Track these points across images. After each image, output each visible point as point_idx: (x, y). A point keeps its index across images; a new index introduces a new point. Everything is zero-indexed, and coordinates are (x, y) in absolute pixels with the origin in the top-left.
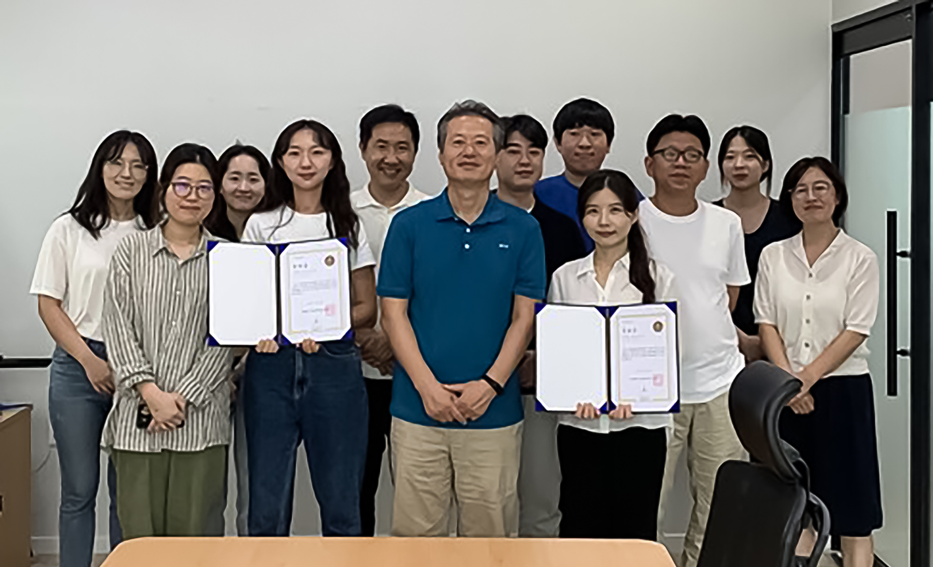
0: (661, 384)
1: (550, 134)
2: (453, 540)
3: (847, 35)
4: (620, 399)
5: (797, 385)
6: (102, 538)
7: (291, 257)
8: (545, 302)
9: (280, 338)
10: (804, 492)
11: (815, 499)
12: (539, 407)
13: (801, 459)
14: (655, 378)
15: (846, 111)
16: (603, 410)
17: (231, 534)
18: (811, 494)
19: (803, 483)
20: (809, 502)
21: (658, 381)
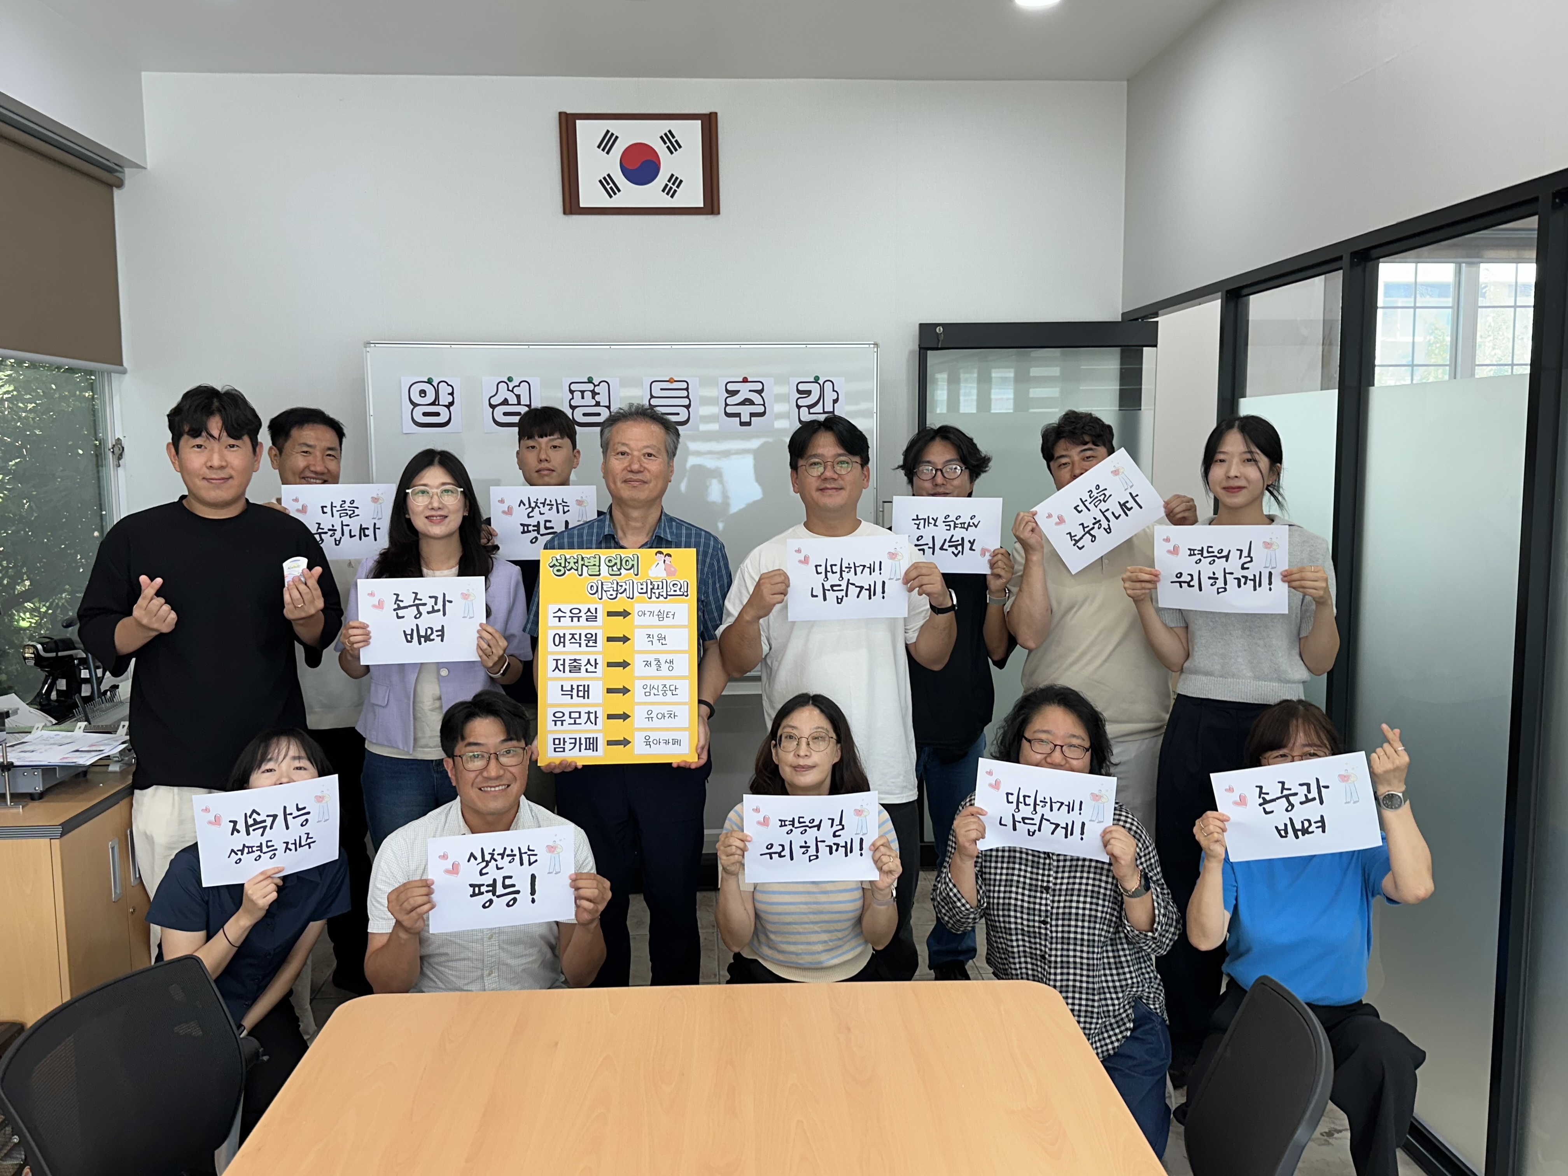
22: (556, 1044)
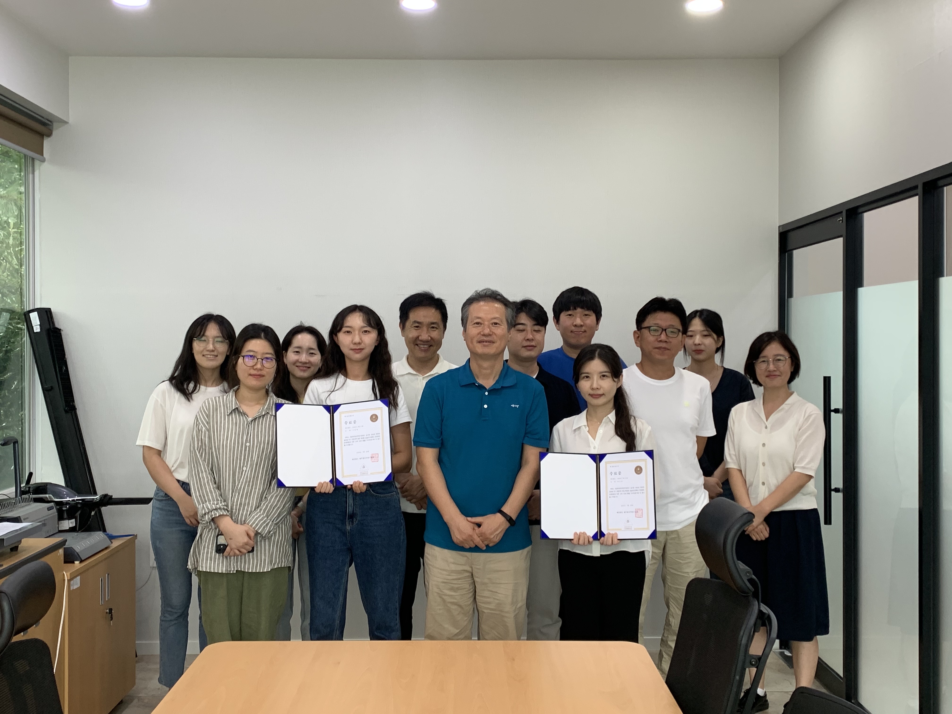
0: (641, 516)
1: (550, 315)
2: (475, 643)
3: (791, 235)
4: (608, 529)
5: (750, 516)
6: (193, 642)
7: (343, 415)
8: (548, 451)
9: (335, 481)
10: (757, 603)
11: (765, 609)
12: (544, 536)
13: (754, 577)
14: (636, 512)
15: (790, 295)
16: (595, 537)
17: (296, 638)
18: (761, 604)
19: (755, 595)
20: (760, 612)
21: (640, 513)
22: (339, 663)
